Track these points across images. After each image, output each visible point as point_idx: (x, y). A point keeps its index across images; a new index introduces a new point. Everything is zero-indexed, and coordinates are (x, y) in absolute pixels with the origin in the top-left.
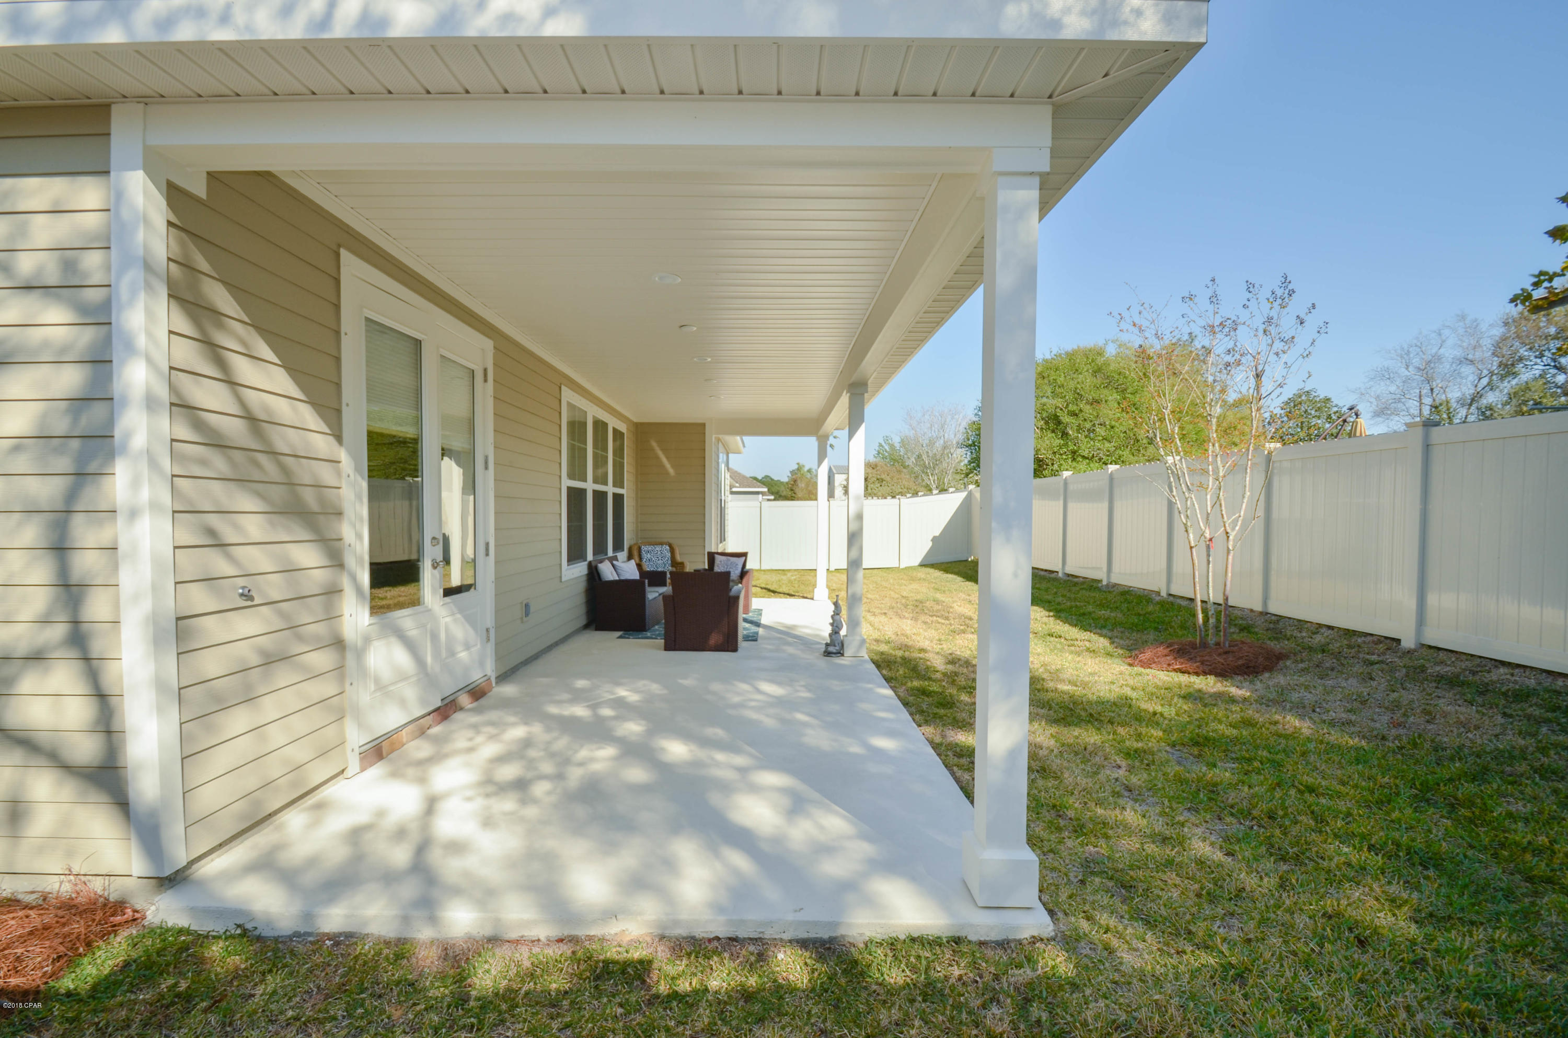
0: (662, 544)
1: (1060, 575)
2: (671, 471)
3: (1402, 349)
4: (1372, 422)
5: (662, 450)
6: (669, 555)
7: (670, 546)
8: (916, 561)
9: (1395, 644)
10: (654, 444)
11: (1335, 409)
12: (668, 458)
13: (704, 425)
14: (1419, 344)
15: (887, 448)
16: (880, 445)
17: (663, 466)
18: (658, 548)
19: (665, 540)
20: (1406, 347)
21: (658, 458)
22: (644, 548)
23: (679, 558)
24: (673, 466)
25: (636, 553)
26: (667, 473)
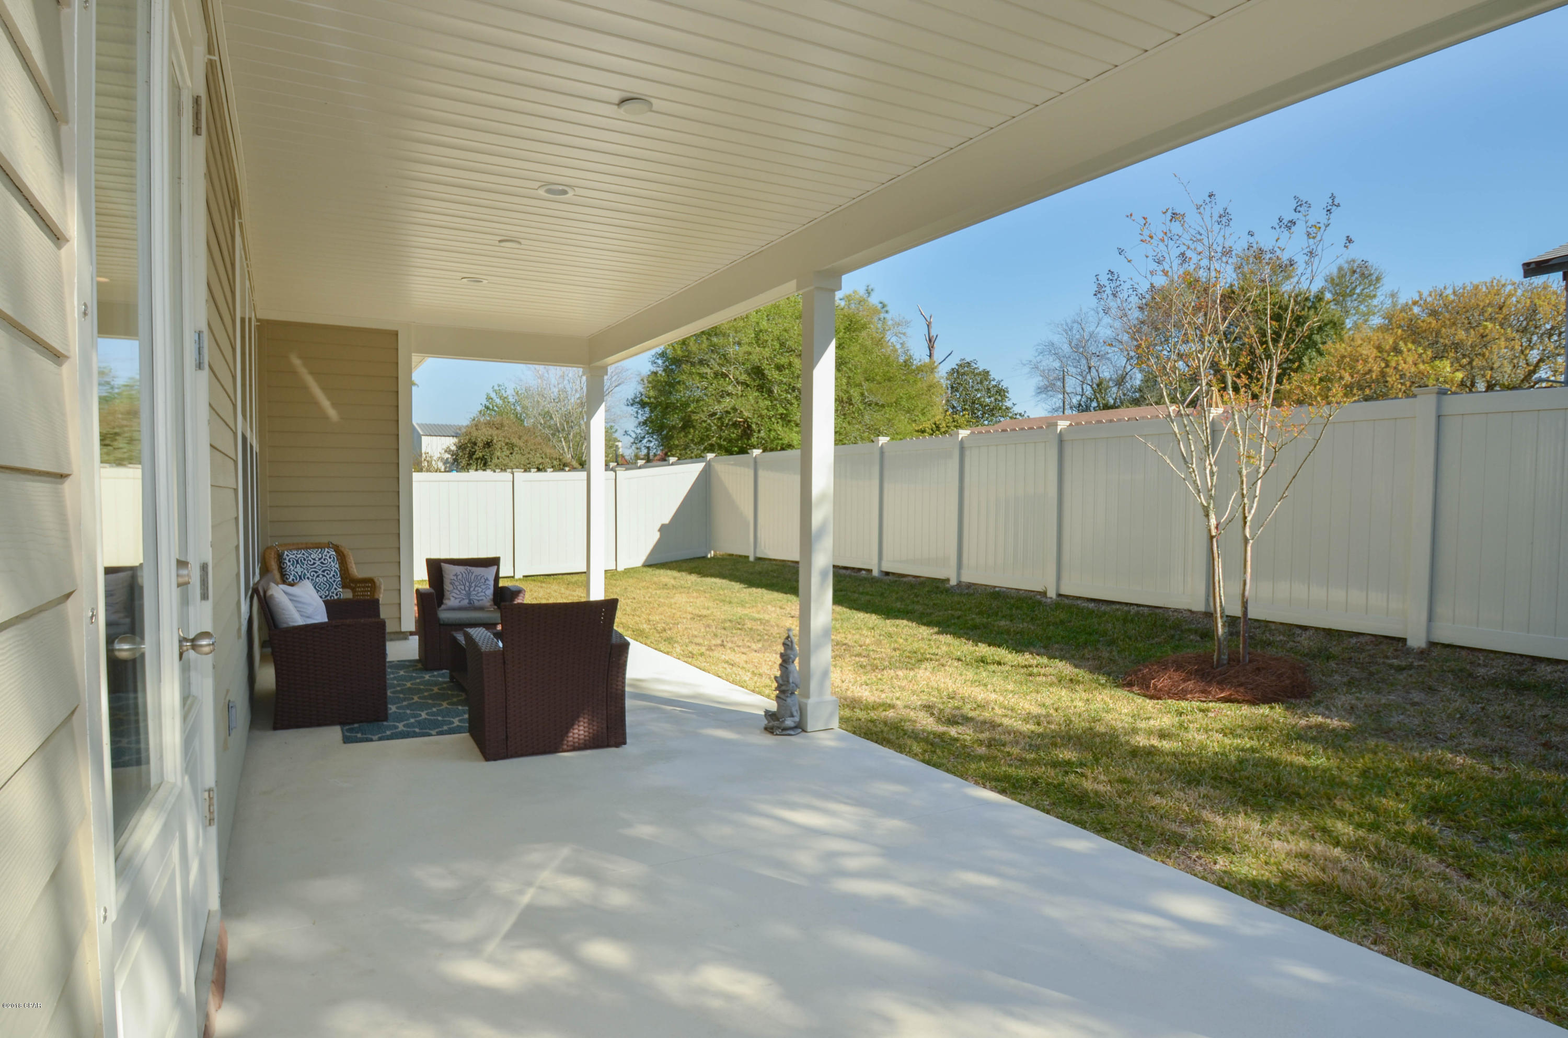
0: (319, 546)
1: (875, 573)
2: (332, 413)
3: (1067, 324)
4: (1038, 399)
5: (311, 373)
6: (335, 566)
7: (337, 549)
8: (638, 560)
9: (1400, 645)
10: (296, 361)
11: (994, 383)
12: (324, 389)
13: (395, 334)
14: (1079, 320)
15: (499, 401)
16: (489, 398)
17: (316, 403)
18: (315, 555)
19: (325, 540)
20: (1069, 321)
21: (305, 388)
22: (289, 556)
23: (357, 571)
24: (334, 405)
25: (274, 565)
26: (326, 418)
